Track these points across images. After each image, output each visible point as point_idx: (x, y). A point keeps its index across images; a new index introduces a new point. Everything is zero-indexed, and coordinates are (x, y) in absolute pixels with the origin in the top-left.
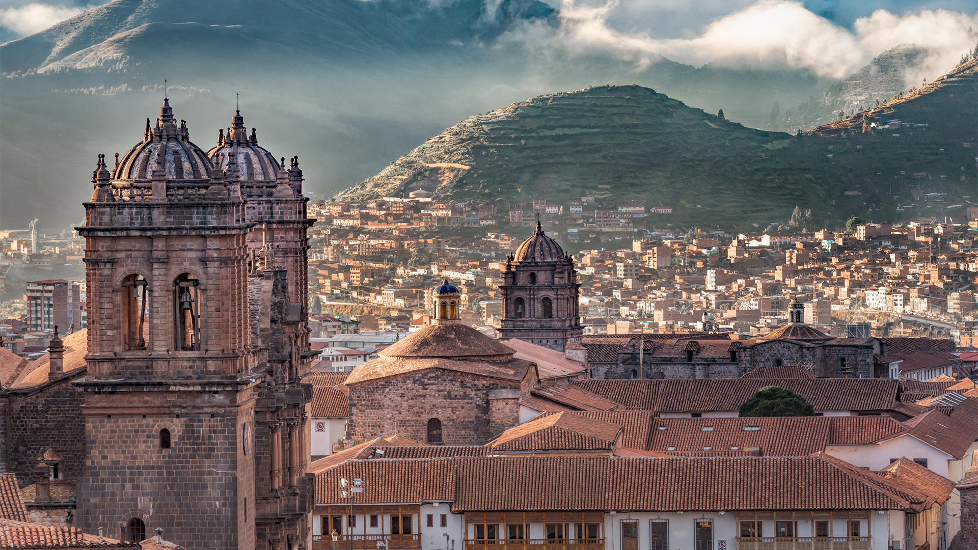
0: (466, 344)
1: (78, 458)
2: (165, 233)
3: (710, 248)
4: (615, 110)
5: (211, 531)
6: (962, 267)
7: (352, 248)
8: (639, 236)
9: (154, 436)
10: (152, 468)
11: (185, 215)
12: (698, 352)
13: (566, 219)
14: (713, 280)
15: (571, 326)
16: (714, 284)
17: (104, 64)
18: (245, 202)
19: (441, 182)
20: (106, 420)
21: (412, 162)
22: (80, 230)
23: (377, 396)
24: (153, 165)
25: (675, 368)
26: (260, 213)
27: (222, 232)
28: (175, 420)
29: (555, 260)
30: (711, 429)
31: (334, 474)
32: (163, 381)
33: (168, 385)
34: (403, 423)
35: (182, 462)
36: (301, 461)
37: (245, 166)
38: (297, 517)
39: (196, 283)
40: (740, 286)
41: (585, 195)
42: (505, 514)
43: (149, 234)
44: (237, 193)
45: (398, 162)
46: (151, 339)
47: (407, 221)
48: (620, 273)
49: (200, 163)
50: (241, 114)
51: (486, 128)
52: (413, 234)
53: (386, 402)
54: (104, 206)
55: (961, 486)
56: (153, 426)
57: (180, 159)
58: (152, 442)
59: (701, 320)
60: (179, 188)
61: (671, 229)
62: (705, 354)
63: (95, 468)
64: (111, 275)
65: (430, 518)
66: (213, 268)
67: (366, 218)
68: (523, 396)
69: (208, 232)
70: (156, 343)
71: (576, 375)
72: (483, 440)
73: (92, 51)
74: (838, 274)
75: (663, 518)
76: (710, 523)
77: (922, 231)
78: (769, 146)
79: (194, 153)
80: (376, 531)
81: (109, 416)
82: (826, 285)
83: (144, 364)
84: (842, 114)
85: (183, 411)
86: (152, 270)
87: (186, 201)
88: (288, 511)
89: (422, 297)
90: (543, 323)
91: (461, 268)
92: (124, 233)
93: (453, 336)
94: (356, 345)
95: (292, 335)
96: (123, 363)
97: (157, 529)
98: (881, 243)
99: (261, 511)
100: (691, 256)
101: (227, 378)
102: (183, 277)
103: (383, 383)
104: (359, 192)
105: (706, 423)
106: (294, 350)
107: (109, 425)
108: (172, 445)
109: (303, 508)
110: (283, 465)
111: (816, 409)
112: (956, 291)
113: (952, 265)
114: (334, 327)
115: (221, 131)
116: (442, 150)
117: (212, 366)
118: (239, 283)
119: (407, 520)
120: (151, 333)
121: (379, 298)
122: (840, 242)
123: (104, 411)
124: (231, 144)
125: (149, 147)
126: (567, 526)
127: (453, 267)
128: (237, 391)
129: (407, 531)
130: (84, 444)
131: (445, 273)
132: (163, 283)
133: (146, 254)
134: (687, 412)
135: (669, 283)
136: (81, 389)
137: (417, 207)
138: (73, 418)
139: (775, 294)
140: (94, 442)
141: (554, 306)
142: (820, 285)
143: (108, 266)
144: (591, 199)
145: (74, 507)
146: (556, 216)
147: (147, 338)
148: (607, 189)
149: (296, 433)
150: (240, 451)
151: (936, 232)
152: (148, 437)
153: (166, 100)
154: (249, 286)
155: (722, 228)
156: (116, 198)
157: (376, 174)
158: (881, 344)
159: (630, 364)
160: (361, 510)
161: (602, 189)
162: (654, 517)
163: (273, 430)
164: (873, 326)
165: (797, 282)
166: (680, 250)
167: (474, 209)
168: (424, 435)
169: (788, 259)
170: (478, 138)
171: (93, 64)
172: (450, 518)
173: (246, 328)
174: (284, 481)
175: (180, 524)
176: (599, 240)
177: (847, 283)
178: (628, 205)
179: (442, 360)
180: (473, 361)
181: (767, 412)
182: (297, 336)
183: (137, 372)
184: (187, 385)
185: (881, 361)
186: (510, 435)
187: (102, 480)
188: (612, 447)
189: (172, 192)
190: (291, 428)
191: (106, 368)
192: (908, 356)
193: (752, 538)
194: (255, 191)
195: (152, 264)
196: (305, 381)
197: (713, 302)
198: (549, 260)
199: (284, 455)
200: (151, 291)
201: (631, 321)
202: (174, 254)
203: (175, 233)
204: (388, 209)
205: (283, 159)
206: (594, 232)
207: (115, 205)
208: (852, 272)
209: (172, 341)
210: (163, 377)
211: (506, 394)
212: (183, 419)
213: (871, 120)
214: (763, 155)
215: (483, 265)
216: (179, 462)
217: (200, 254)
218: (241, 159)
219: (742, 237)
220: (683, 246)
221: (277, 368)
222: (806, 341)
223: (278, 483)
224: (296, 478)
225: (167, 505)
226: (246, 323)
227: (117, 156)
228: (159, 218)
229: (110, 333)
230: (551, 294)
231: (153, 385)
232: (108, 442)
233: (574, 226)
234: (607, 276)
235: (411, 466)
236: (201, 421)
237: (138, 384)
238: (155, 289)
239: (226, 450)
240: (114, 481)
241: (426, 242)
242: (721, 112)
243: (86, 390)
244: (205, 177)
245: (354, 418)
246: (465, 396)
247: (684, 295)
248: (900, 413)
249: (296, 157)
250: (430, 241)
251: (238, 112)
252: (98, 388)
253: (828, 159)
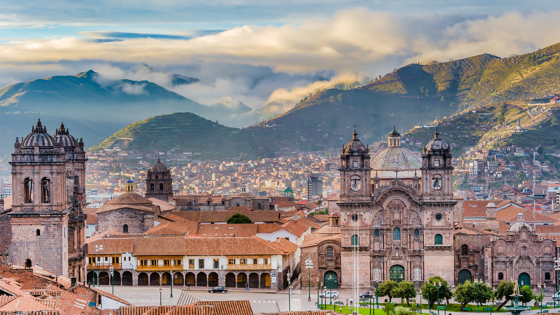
0: (136, 200)
1: (9, 239)
2: (39, 164)
3: (213, 166)
4: (182, 121)
5: (54, 263)
6: (296, 173)
7: (94, 166)
8: (190, 162)
9: (34, 232)
10: (34, 242)
11: (45, 158)
12: (211, 202)
13: (165, 156)
14: (215, 177)
15: (169, 193)
16: (215, 178)
17: (12, 105)
18: (65, 153)
19: (124, 144)
20: (18, 226)
21: (115, 138)
22: (10, 163)
23: (107, 217)
24: (35, 141)
25: (204, 207)
26: (70, 157)
27: (58, 164)
28: (42, 226)
29: (164, 171)
30: (218, 228)
31: (93, 243)
32: (38, 213)
33: (39, 215)
34: (115, 226)
35: (44, 240)
36: (83, 240)
37: (65, 141)
38: (81, 258)
39: (49, 180)
40: (223, 179)
41: (172, 149)
42: (150, 257)
43: (33, 164)
44: (62, 150)
45: (110, 137)
46: (34, 199)
47: (112, 157)
48: (184, 175)
49: (50, 140)
50: (63, 124)
51: (139, 126)
52: (115, 161)
53: (110, 219)
54: (18, 155)
55: (301, 247)
56: (34, 228)
57: (44, 139)
58: (34, 234)
59: (211, 190)
60: (43, 149)
61: (201, 160)
62: (214, 202)
63: (15, 242)
64: (21, 178)
65: (125, 258)
66: (55, 175)
67: (99, 156)
68: (155, 217)
69: (53, 164)
70: (35, 201)
71: (172, 210)
72: (142, 232)
73: (7, 100)
74: (256, 175)
75: (202, 258)
76: (218, 259)
77: (283, 161)
78: (233, 133)
79: (48, 137)
80: (107, 262)
81: (20, 225)
82: (252, 178)
83: (31, 208)
84: (257, 122)
85: (45, 223)
86: (34, 176)
87: (46, 153)
88: (79, 256)
89: (118, 183)
90: (160, 192)
91: (131, 173)
92: (25, 164)
93: (132, 197)
94: (97, 199)
95: (81, 198)
96: (24, 207)
97: (37, 263)
98: (270, 165)
99: (70, 257)
100: (207, 169)
101: (59, 212)
102: (44, 179)
103: (108, 213)
104: (97, 147)
105: (216, 226)
106: (81, 203)
107: (19, 228)
108: (41, 235)
109: (84, 255)
110: (77, 241)
111: (252, 221)
112: (295, 181)
113: (293, 172)
114: (89, 192)
115: (57, 129)
116: (125, 134)
117: (54, 208)
118: (63, 180)
119: (117, 259)
120: (34, 197)
121: (103, 183)
122: (256, 164)
123: (18, 223)
124: (60, 134)
125: (33, 135)
126: (171, 260)
127: (128, 172)
128: (63, 217)
129: (118, 262)
130: (11, 234)
131: (125, 174)
132: (38, 181)
133: (32, 171)
134: (209, 222)
135: (200, 178)
136: (10, 216)
137: (116, 152)
138: (7, 225)
139: (235, 181)
140: (14, 234)
141: (164, 186)
142: (250, 179)
143: (20, 175)
144: (174, 150)
145: (8, 255)
146: (162, 156)
147: (32, 199)
148: (179, 147)
149: (82, 230)
150: (63, 236)
151: (288, 161)
152: (33, 232)
153: (39, 120)
154: (66, 181)
155: (217, 160)
156: (22, 152)
157: (102, 141)
158: (272, 199)
159: (189, 205)
160: (102, 255)
161: (178, 147)
162: (200, 258)
163: (74, 229)
164: (268, 192)
165: (242, 178)
166: (204, 167)
167: (135, 153)
168: (122, 230)
169: (239, 170)
170: (137, 129)
171: (8, 105)
172: (132, 258)
173: (65, 195)
174: (78, 246)
175: (43, 261)
176: (177, 164)
177: (259, 178)
178: (186, 152)
179: (128, 205)
180: (139, 205)
181: (236, 222)
182: (82, 198)
183: (29, 210)
184: (46, 215)
185: (272, 204)
186: (151, 230)
187: (17, 247)
188: (186, 234)
189: (41, 150)
190: (80, 229)
191: (19, 209)
192: (280, 203)
193: (232, 264)
194: (68, 149)
195: (34, 174)
196: (84, 213)
197: (215, 184)
198: (162, 171)
199: (78, 238)
200: (34, 183)
201: (187, 190)
202: (42, 171)
203: (42, 164)
204: (106, 153)
205: (77, 139)
206: (175, 161)
207: (22, 155)
208: (260, 174)
209: (41, 200)
210: (38, 212)
211: (150, 216)
212: (44, 226)
213: (266, 124)
214: (231, 135)
215: (138, 172)
216: (43, 240)
217: (50, 171)
218: (63, 139)
219: (224, 162)
220: (204, 166)
221: (75, 208)
222: (247, 198)
223: (76, 247)
224: (81, 246)
225: (39, 255)
226: (65, 194)
227: (22, 138)
228: (37, 159)
229: (20, 197)
230: (163, 182)
231: (35, 214)
232: (19, 234)
233: (169, 159)
234: (179, 175)
235: (119, 241)
236: (50, 226)
237: (29, 214)
238: (35, 182)
239: (59, 236)
240: (21, 247)
241: (119, 164)
242: (217, 121)
243: (12, 216)
244: (52, 145)
245: (99, 224)
246: (136, 217)
247: (205, 182)
248: (280, 222)
249: (82, 138)
250: (120, 164)
251: (62, 123)
252: (16, 216)
253: (252, 137)
